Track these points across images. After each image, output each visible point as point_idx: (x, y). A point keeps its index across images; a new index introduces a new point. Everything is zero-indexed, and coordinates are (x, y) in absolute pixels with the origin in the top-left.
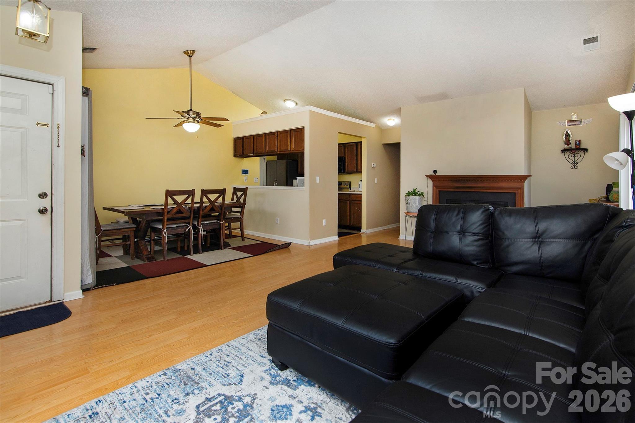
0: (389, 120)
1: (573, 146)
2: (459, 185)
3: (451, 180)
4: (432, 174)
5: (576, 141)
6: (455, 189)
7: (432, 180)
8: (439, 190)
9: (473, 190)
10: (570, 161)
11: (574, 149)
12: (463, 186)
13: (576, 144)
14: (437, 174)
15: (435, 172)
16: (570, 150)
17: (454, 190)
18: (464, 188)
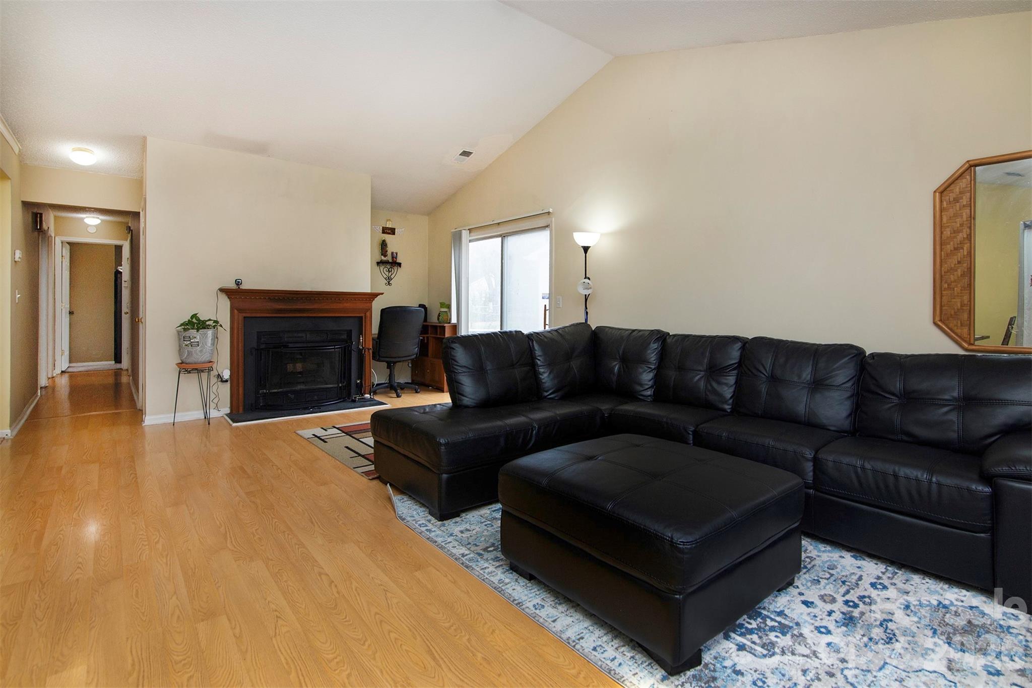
0: (74, 150)
1: (389, 258)
2: (281, 307)
3: (269, 298)
4: (233, 286)
5: (392, 253)
6: (276, 313)
7: (229, 298)
8: (245, 315)
9: (305, 315)
10: (385, 276)
11: (391, 263)
12: (290, 307)
13: (393, 257)
14: (243, 287)
15: (238, 283)
16: (387, 262)
17: (268, 315)
18: (291, 311)
